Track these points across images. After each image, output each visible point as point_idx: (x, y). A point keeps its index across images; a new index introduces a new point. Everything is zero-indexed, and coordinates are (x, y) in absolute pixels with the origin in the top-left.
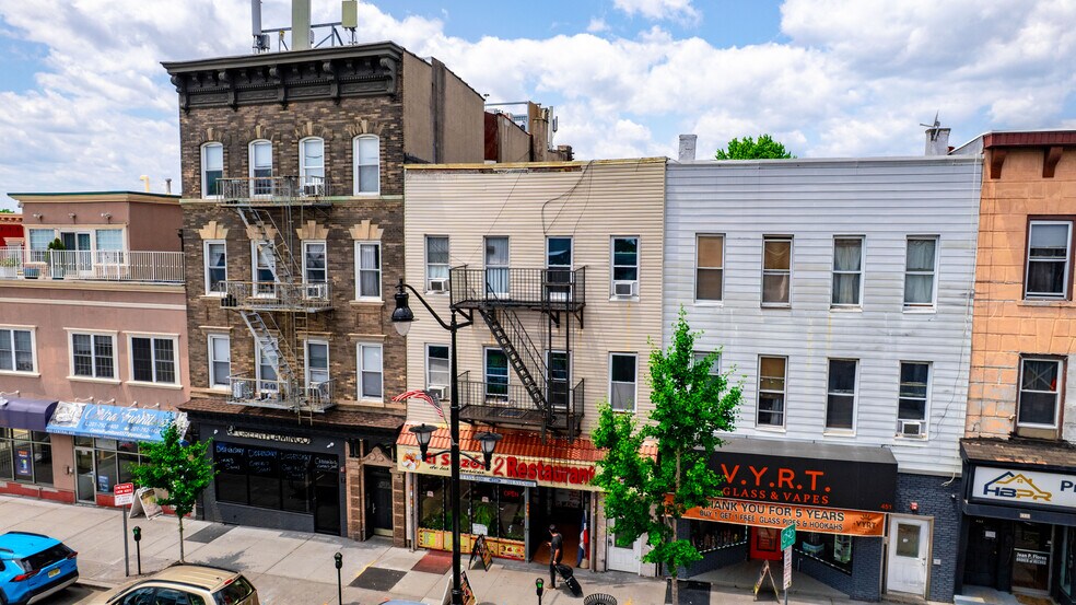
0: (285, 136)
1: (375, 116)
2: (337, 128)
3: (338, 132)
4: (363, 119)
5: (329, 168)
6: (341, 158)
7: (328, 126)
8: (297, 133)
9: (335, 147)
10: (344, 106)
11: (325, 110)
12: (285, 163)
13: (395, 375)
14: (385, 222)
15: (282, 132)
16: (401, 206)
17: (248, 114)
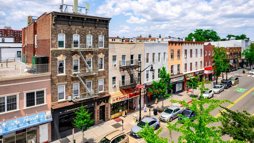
0: (83, 34)
1: (103, 31)
2: (96, 33)
3: (95, 34)
4: (101, 32)
5: (94, 42)
6: (96, 40)
7: (94, 33)
8: (86, 33)
9: (95, 37)
10: (97, 29)
11: (93, 29)
12: (83, 40)
13: (106, 85)
14: (105, 53)
15: (83, 33)
16: (108, 50)
17: (73, 28)
